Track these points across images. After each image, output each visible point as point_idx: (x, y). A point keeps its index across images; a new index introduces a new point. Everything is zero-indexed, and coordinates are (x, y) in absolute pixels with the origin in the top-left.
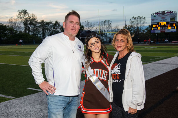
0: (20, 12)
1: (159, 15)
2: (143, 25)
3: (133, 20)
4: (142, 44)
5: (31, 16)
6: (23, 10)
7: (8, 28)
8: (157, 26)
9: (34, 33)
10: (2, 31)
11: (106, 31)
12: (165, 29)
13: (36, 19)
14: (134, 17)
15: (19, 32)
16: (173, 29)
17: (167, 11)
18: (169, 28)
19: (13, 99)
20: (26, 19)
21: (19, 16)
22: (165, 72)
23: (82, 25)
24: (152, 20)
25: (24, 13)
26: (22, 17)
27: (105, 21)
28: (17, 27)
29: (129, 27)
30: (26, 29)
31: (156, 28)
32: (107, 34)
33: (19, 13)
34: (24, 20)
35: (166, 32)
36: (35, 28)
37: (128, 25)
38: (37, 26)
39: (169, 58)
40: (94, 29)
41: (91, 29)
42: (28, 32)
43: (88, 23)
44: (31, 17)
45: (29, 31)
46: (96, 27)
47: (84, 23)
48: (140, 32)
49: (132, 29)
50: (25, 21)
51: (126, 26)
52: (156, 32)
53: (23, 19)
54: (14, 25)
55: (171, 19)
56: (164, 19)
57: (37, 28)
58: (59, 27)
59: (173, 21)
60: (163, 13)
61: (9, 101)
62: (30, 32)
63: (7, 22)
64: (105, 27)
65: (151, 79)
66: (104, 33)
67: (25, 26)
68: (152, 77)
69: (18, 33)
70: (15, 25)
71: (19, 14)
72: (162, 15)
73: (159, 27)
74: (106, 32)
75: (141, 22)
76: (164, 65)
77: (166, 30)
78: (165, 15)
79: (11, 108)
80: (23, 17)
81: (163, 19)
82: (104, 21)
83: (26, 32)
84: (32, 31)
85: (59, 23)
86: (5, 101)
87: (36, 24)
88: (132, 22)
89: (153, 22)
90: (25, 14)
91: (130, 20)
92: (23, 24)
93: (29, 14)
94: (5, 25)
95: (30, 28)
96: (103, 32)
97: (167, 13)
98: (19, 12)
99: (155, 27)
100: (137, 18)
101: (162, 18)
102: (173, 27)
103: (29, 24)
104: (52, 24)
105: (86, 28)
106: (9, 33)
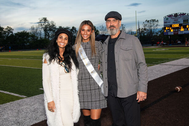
1: (171, 18)
2: (156, 27)
3: (146, 23)
4: (154, 46)
6: (44, 18)
7: (30, 34)
8: (170, 28)
9: (53, 38)
10: (25, 37)
12: (178, 30)
13: (54, 26)
14: (147, 20)
16: (186, 30)
17: (179, 14)
18: (182, 30)
19: (26, 98)
20: (46, 26)
22: (170, 73)
23: (96, 29)
24: (165, 22)
25: (44, 20)
28: (39, 34)
29: (143, 30)
30: (46, 35)
31: (169, 31)
33: (40, 21)
34: (44, 27)
35: (179, 34)
36: (54, 34)
37: (141, 29)
39: (178, 59)
41: (105, 33)
43: (103, 27)
44: (50, 24)
45: (49, 37)
47: (99, 27)
48: (154, 35)
49: (145, 32)
50: (45, 28)
51: (139, 29)
52: (169, 34)
54: (36, 32)
55: (184, 21)
56: (177, 21)
58: (76, 32)
59: (186, 22)
60: (176, 15)
61: (21, 100)
63: (30, 29)
65: (154, 80)
67: (45, 32)
68: (155, 78)
69: (39, 39)
72: (174, 17)
73: (171, 29)
75: (154, 24)
76: (170, 66)
77: (179, 32)
78: (178, 17)
79: (22, 106)
80: (44, 25)
81: (175, 22)
83: (46, 37)
84: (51, 36)
85: (76, 28)
86: (18, 100)
87: (55, 30)
88: (146, 26)
89: (165, 25)
91: (144, 23)
92: (43, 30)
93: (49, 21)
94: (28, 32)
95: (49, 34)
97: (180, 15)
99: (168, 29)
100: (150, 21)
101: (175, 20)
102: (187, 29)
103: (49, 30)
104: (69, 29)
105: (101, 32)
106: (31, 39)
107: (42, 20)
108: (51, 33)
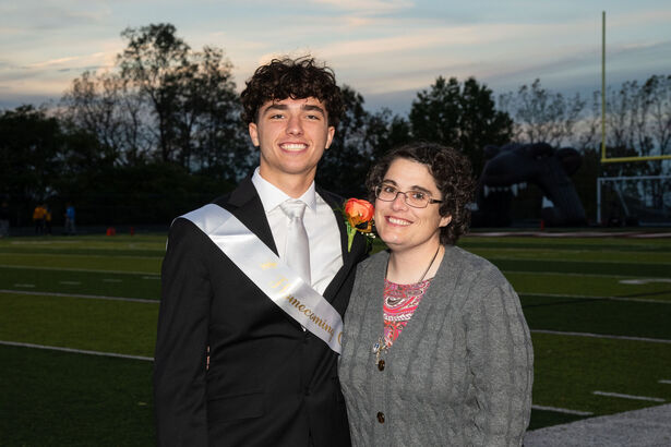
0: (136, 39)
5: (200, 62)
6: (154, 28)
7: (65, 131)
9: (210, 161)
10: (34, 147)
11: (656, 143)
13: (224, 79)
15: (128, 158)
20: (169, 78)
21: (132, 61)
23: (497, 107)
25: (158, 42)
26: (148, 68)
27: (651, 83)
28: (120, 128)
30: (165, 139)
32: (659, 162)
33: (133, 44)
34: (157, 84)
36: (219, 134)
38: (231, 121)
40: (579, 134)
41: (556, 135)
42: (176, 153)
43: (540, 94)
44: (195, 68)
45: (188, 150)
46: (590, 118)
47: (515, 95)
50: (162, 92)
53: (151, 78)
54: (101, 117)
57: (233, 131)
58: (359, 124)
62: (189, 155)
63: (64, 99)
64: (650, 118)
66: (640, 158)
67: (161, 117)
69: (121, 161)
70: (109, 113)
71: (131, 49)
74: (655, 154)
80: (155, 69)
82: (642, 82)
83: (166, 153)
84: (201, 149)
85: (361, 98)
87: (228, 108)
90: (165, 50)
92: (152, 108)
93: (187, 48)
94: (50, 114)
95: (189, 129)
96: (633, 153)
98: (128, 41)
103: (187, 107)
105: (525, 127)
106: (70, 162)
107: (142, 41)
108: (203, 127)
